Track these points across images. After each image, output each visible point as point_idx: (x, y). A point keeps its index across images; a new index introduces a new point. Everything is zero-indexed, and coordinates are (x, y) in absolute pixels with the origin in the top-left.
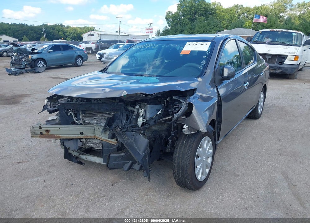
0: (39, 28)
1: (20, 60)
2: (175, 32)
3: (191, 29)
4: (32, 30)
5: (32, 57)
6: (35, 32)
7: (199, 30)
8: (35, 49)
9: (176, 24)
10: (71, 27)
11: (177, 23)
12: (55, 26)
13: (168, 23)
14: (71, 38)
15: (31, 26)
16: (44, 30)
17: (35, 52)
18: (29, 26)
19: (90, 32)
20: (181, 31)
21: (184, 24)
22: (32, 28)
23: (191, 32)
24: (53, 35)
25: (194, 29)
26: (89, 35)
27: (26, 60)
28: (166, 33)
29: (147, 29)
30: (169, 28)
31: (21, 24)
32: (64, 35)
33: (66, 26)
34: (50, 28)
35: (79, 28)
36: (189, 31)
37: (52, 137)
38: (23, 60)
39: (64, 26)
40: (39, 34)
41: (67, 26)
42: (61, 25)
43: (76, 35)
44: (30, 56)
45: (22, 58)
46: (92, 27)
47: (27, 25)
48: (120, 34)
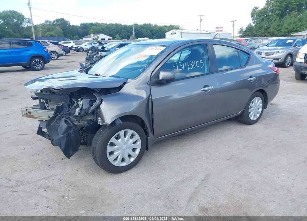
0: (130, 27)
1: (93, 57)
2: (260, 30)
3: (278, 26)
4: (125, 29)
5: (101, 54)
6: (127, 31)
7: (288, 27)
8: (105, 48)
9: (261, 21)
10: (158, 26)
11: (263, 20)
12: (145, 25)
13: (253, 19)
14: (157, 36)
15: (124, 25)
16: (134, 29)
17: (105, 50)
18: (122, 26)
19: (173, 30)
20: (266, 28)
21: (271, 20)
22: (125, 27)
23: (277, 30)
24: (142, 34)
25: (282, 26)
26: (171, 33)
27: (96, 57)
28: (249, 30)
29: (217, 28)
30: (254, 25)
31: (117, 24)
32: (151, 33)
33: (153, 25)
34: (140, 27)
35: (165, 26)
36: (276, 28)
37: (33, 117)
38: (95, 57)
39: (152, 25)
40: (130, 33)
41: (155, 25)
42: (150, 24)
43: (162, 34)
44: (100, 53)
45: (94, 55)
46: (177, 25)
47: (121, 25)
48: (201, 32)
